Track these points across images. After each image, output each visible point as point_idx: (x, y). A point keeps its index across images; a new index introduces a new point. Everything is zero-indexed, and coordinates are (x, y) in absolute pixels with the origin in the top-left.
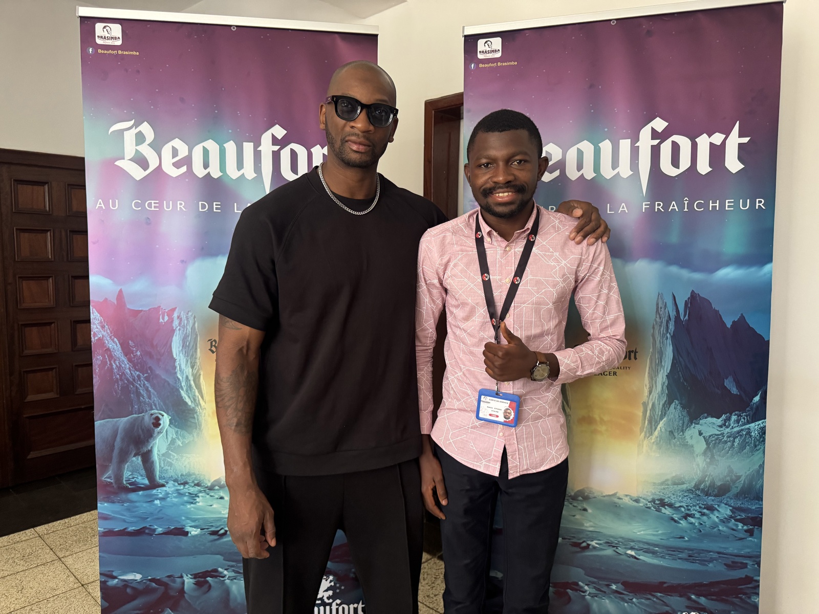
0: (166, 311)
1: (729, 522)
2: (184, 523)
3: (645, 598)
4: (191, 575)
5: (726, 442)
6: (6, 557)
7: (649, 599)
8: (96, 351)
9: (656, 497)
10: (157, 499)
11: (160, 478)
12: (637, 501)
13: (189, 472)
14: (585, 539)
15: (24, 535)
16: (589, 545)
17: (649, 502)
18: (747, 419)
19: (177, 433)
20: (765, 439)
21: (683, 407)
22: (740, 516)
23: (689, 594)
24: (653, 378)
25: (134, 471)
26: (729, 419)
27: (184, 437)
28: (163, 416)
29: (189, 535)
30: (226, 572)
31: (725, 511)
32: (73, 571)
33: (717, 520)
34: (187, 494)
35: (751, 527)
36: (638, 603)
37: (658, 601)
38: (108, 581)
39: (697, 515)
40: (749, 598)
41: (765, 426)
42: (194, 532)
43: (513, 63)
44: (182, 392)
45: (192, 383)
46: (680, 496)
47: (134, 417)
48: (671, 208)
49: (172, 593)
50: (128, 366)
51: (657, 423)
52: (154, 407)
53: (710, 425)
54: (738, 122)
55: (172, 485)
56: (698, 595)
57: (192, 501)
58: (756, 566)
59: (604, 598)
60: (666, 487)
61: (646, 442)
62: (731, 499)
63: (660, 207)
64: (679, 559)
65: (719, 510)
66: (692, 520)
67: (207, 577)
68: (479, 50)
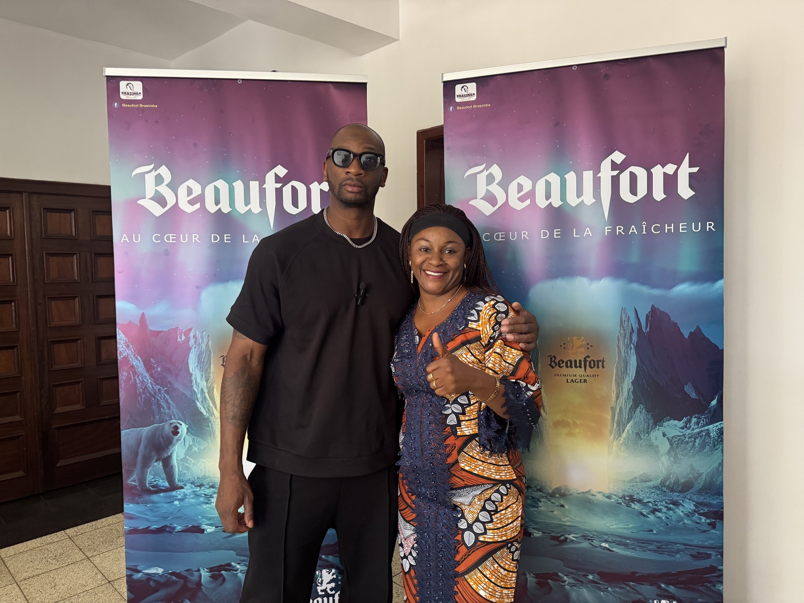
0: (184, 331)
1: (693, 516)
2: (200, 522)
3: (619, 587)
4: (207, 569)
5: (687, 442)
6: (39, 557)
7: (623, 588)
8: (122, 368)
9: (627, 494)
10: (176, 500)
11: (178, 481)
12: (609, 497)
13: (204, 476)
14: (563, 533)
15: (56, 536)
16: (566, 538)
17: (619, 498)
18: (706, 421)
19: (193, 440)
20: (723, 439)
21: (648, 411)
22: (702, 510)
23: (659, 583)
24: (619, 384)
25: (156, 474)
26: (689, 421)
27: (200, 444)
28: (181, 425)
29: (205, 532)
30: (238, 566)
31: (689, 506)
32: (99, 569)
33: (682, 514)
34: (203, 495)
35: (713, 520)
36: (613, 592)
37: (631, 590)
38: (133, 575)
39: (664, 510)
40: (714, 586)
41: (723, 428)
42: (210, 529)
43: (486, 105)
44: (198, 403)
45: (207, 395)
46: (647, 492)
47: (155, 426)
48: (631, 231)
49: (190, 585)
50: (150, 380)
51: (625, 426)
52: (173, 417)
53: (673, 427)
54: (688, 153)
55: (189, 487)
56: (667, 584)
57: (208, 501)
58: (719, 556)
59: (582, 587)
60: (635, 484)
61: (615, 443)
62: (694, 494)
63: (621, 231)
64: (649, 550)
65: (683, 504)
66: (660, 514)
67: (221, 571)
68: (457, 94)
